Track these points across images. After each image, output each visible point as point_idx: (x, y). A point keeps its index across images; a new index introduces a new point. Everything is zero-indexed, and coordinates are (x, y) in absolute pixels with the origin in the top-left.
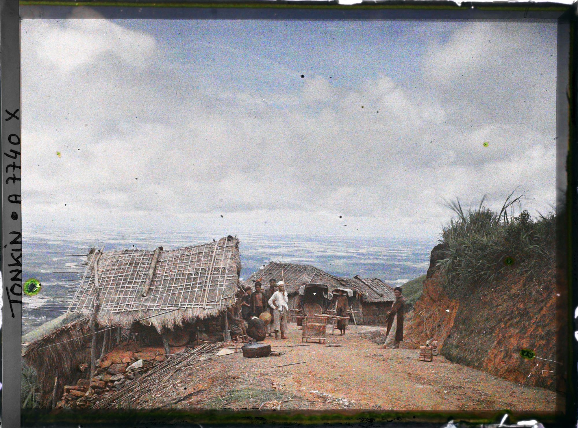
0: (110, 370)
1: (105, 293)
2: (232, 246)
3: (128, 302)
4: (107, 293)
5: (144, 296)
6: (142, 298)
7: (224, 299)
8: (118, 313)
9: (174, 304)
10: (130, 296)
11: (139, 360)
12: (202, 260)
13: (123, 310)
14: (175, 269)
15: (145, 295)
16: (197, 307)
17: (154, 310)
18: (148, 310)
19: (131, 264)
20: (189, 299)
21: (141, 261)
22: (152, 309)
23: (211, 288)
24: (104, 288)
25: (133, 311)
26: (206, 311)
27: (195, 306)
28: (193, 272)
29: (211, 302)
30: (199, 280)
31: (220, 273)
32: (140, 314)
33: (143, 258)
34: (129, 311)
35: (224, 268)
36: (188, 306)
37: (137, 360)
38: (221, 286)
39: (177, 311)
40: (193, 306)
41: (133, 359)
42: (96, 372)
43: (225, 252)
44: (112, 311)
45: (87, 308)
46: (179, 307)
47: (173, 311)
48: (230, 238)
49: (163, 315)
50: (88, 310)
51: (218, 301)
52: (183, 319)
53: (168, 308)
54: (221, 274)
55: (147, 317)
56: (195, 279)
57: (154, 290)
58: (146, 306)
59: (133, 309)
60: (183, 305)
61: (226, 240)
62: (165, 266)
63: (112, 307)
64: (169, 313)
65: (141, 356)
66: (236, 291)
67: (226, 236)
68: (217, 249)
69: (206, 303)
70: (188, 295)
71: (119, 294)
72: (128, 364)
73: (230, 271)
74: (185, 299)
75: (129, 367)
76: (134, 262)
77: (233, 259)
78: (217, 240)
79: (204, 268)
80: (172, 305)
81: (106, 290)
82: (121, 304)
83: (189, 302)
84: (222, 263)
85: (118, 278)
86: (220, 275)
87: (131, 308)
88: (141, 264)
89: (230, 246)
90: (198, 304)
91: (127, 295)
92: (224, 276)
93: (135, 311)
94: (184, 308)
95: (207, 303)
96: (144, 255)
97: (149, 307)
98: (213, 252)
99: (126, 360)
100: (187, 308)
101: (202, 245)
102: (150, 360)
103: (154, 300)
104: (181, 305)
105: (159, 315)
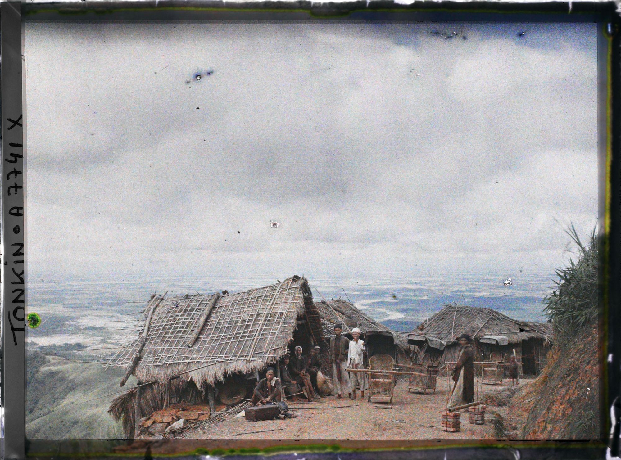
0: (150, 430)
1: (151, 343)
2: (296, 288)
3: (172, 353)
4: (153, 343)
5: (189, 347)
6: (187, 349)
7: (273, 350)
8: (158, 366)
9: (219, 355)
10: (175, 346)
11: (180, 420)
12: (260, 305)
13: (164, 363)
14: (229, 316)
15: (191, 346)
16: (242, 359)
17: (195, 363)
18: (189, 362)
19: (186, 311)
20: (235, 350)
21: (197, 307)
22: (194, 362)
23: (262, 337)
24: (151, 338)
25: (174, 363)
26: (251, 364)
27: (240, 358)
28: (247, 319)
29: (258, 353)
30: (251, 327)
31: (276, 319)
32: (181, 367)
33: (200, 304)
34: (169, 364)
35: (282, 314)
36: (232, 358)
37: (179, 419)
38: (274, 334)
39: (220, 363)
40: (237, 358)
41: (175, 418)
42: (139, 432)
43: (287, 294)
44: (152, 364)
45: (128, 361)
46: (223, 359)
47: (216, 364)
48: (296, 278)
49: (205, 368)
50: (128, 363)
51: (266, 353)
52: (225, 373)
53: (211, 361)
54: (277, 321)
55: (187, 370)
56: (248, 326)
57: (202, 339)
58: (188, 358)
59: (174, 361)
60: (228, 357)
61: (290, 280)
62: (220, 312)
63: (153, 359)
64: (211, 367)
65: (183, 415)
66: (289, 341)
67: (292, 276)
68: (278, 292)
69: (252, 355)
70: (235, 345)
71: (164, 345)
72: (169, 424)
73: (288, 316)
74: (231, 350)
75: (170, 427)
76: (189, 308)
77: (294, 303)
78: (282, 281)
79: (259, 314)
80: (216, 357)
81: (153, 340)
82: (163, 355)
83: (235, 353)
84: (281, 307)
85: (168, 327)
86: (275, 322)
87: (172, 360)
88: (196, 310)
89: (294, 287)
90: (243, 356)
91: (171, 346)
92: (279, 323)
93: (175, 363)
94: (228, 360)
95: (254, 354)
96: (202, 300)
97: (191, 359)
98: (273, 295)
99: (167, 419)
100: (231, 360)
101: (264, 288)
102: (192, 420)
103: (199, 351)
104: (226, 357)
105: (201, 368)
